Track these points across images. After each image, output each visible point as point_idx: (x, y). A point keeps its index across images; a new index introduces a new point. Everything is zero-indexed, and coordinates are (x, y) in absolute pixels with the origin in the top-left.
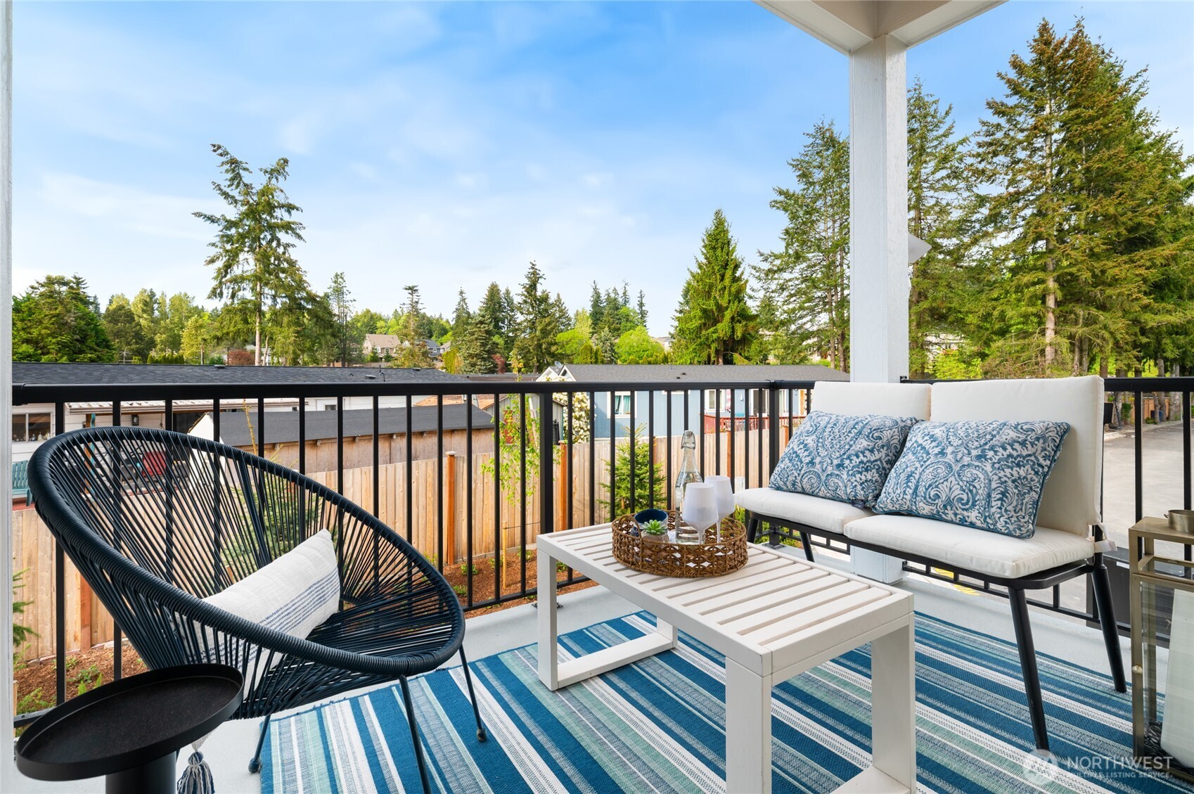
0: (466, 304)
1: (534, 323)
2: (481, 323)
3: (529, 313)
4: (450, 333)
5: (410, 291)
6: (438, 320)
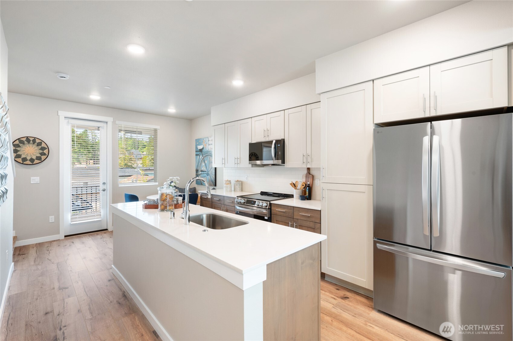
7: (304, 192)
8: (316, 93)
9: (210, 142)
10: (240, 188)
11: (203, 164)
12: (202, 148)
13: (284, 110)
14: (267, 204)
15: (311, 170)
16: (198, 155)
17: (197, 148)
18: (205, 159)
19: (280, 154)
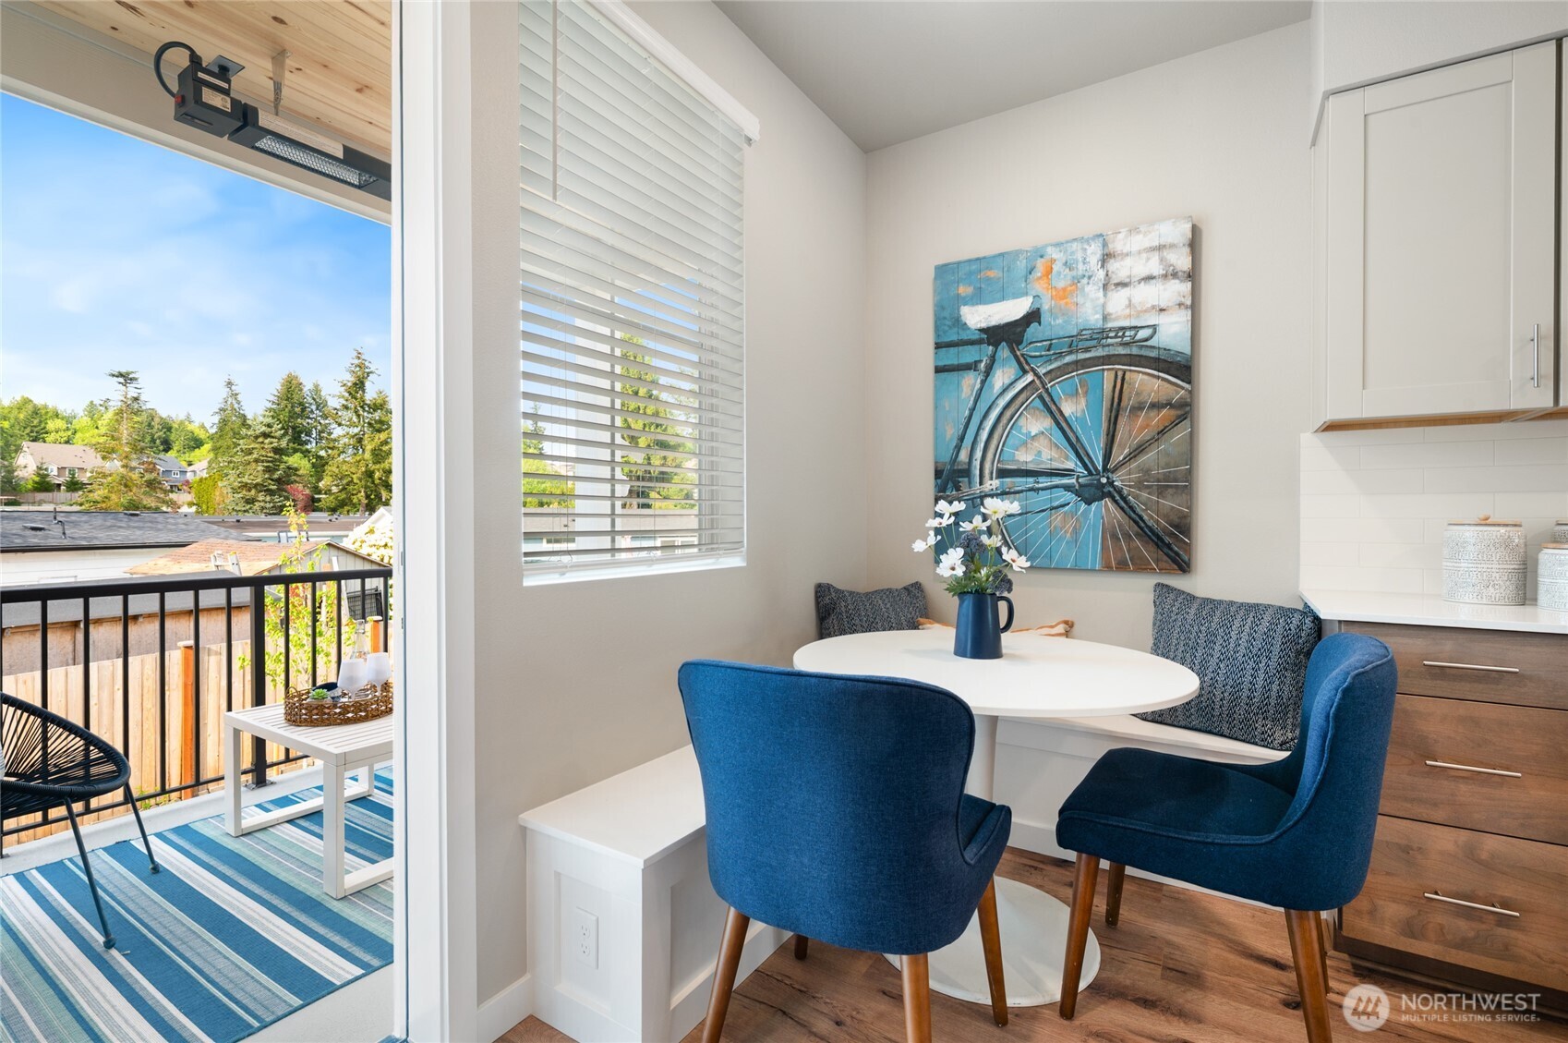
0: (239, 403)
1: (360, 441)
2: (265, 435)
3: (353, 425)
4: (207, 447)
5: (121, 380)
6: (182, 423)
12: (1018, 316)
16: (966, 367)
18: (1059, 390)
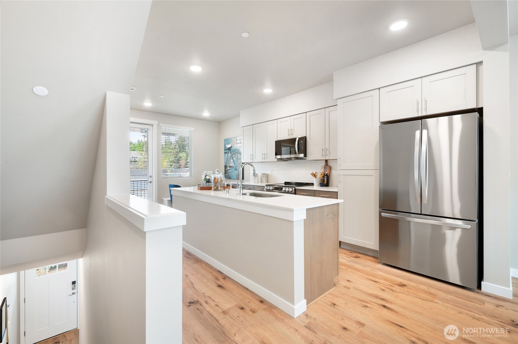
7: (322, 180)
8: (334, 99)
9: (238, 142)
10: (266, 180)
11: (232, 161)
12: (230, 147)
13: (306, 112)
14: (292, 189)
15: (329, 161)
16: (227, 153)
17: (225, 147)
18: (233, 156)
19: (302, 149)
